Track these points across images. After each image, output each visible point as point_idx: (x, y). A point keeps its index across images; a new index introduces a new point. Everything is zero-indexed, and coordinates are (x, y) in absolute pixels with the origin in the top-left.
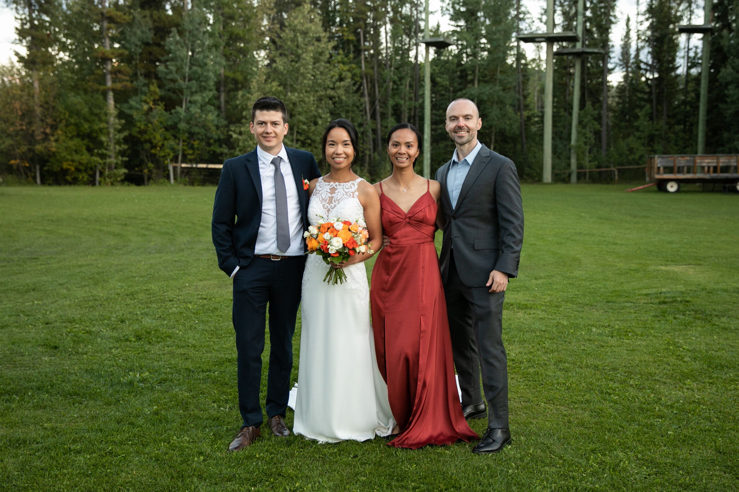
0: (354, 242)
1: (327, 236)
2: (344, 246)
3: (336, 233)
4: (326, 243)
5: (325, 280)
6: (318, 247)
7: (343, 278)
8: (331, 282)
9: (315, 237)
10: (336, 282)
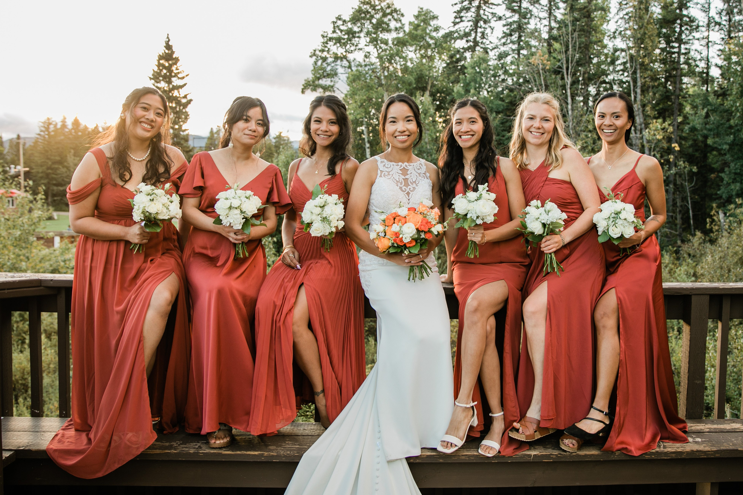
0: (428, 222)
1: (395, 228)
2: (418, 231)
3: (404, 220)
4: (397, 234)
5: (409, 279)
6: (390, 244)
7: (428, 270)
8: (417, 279)
9: (383, 234)
10: (422, 277)
